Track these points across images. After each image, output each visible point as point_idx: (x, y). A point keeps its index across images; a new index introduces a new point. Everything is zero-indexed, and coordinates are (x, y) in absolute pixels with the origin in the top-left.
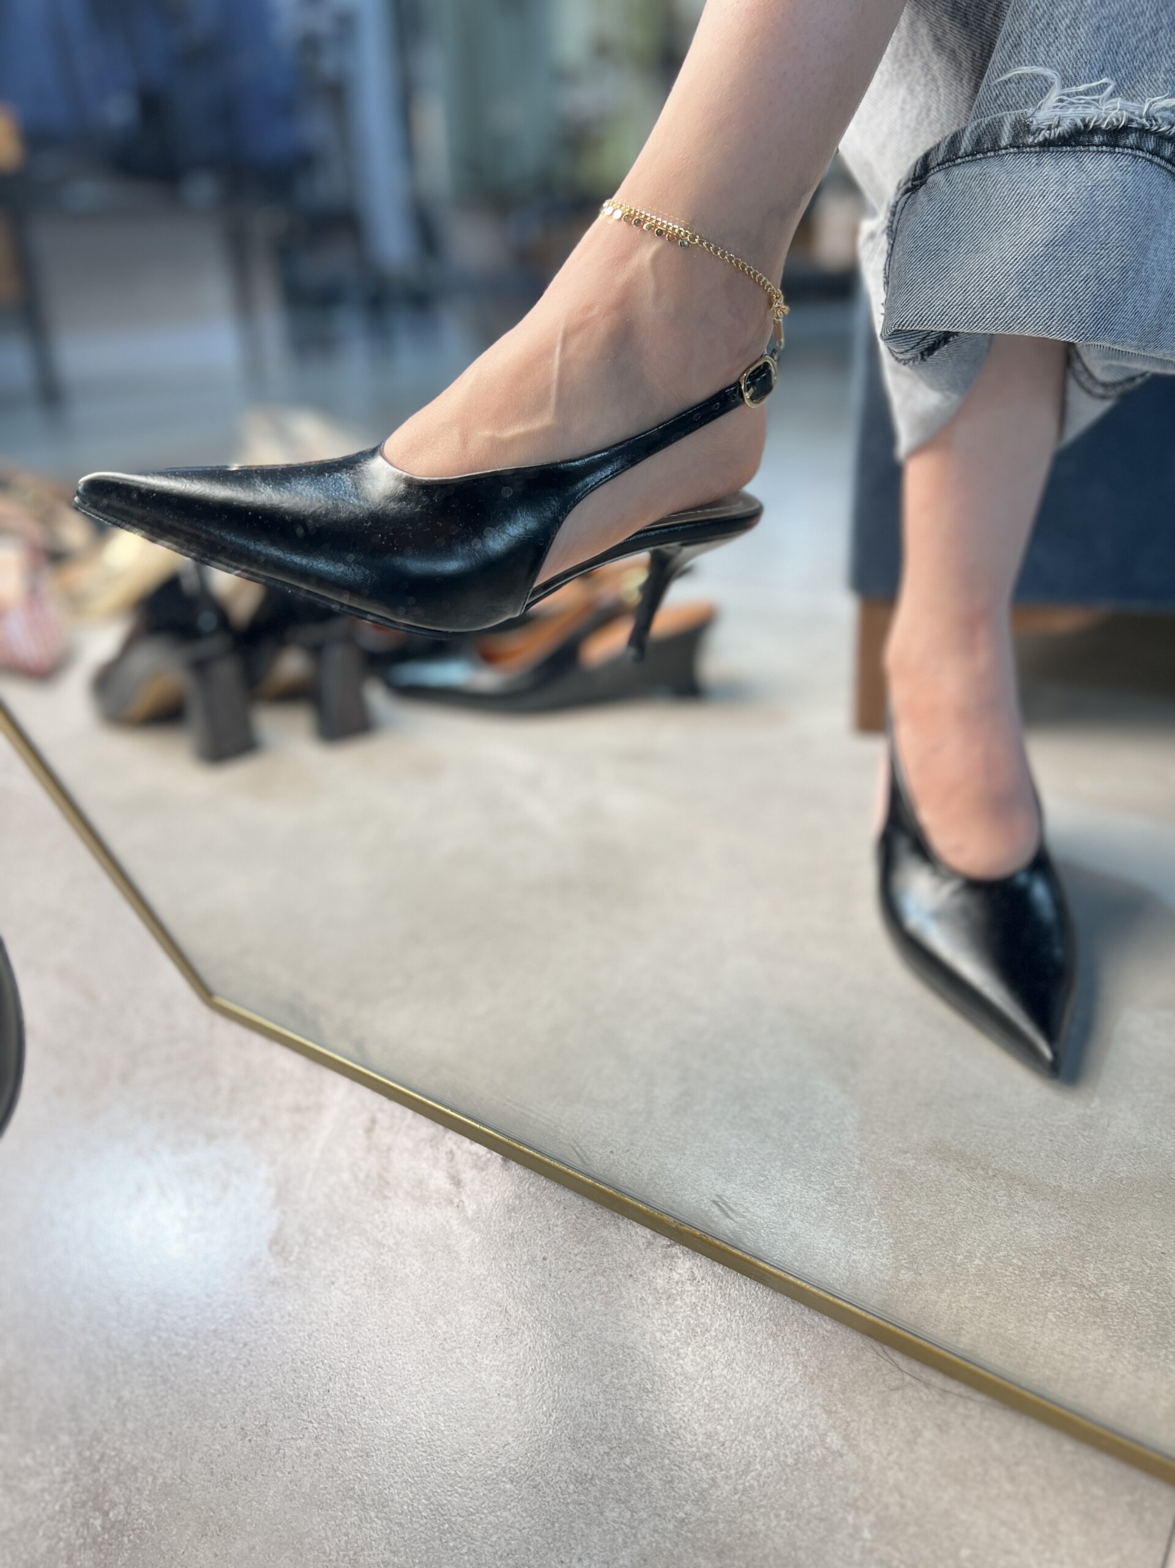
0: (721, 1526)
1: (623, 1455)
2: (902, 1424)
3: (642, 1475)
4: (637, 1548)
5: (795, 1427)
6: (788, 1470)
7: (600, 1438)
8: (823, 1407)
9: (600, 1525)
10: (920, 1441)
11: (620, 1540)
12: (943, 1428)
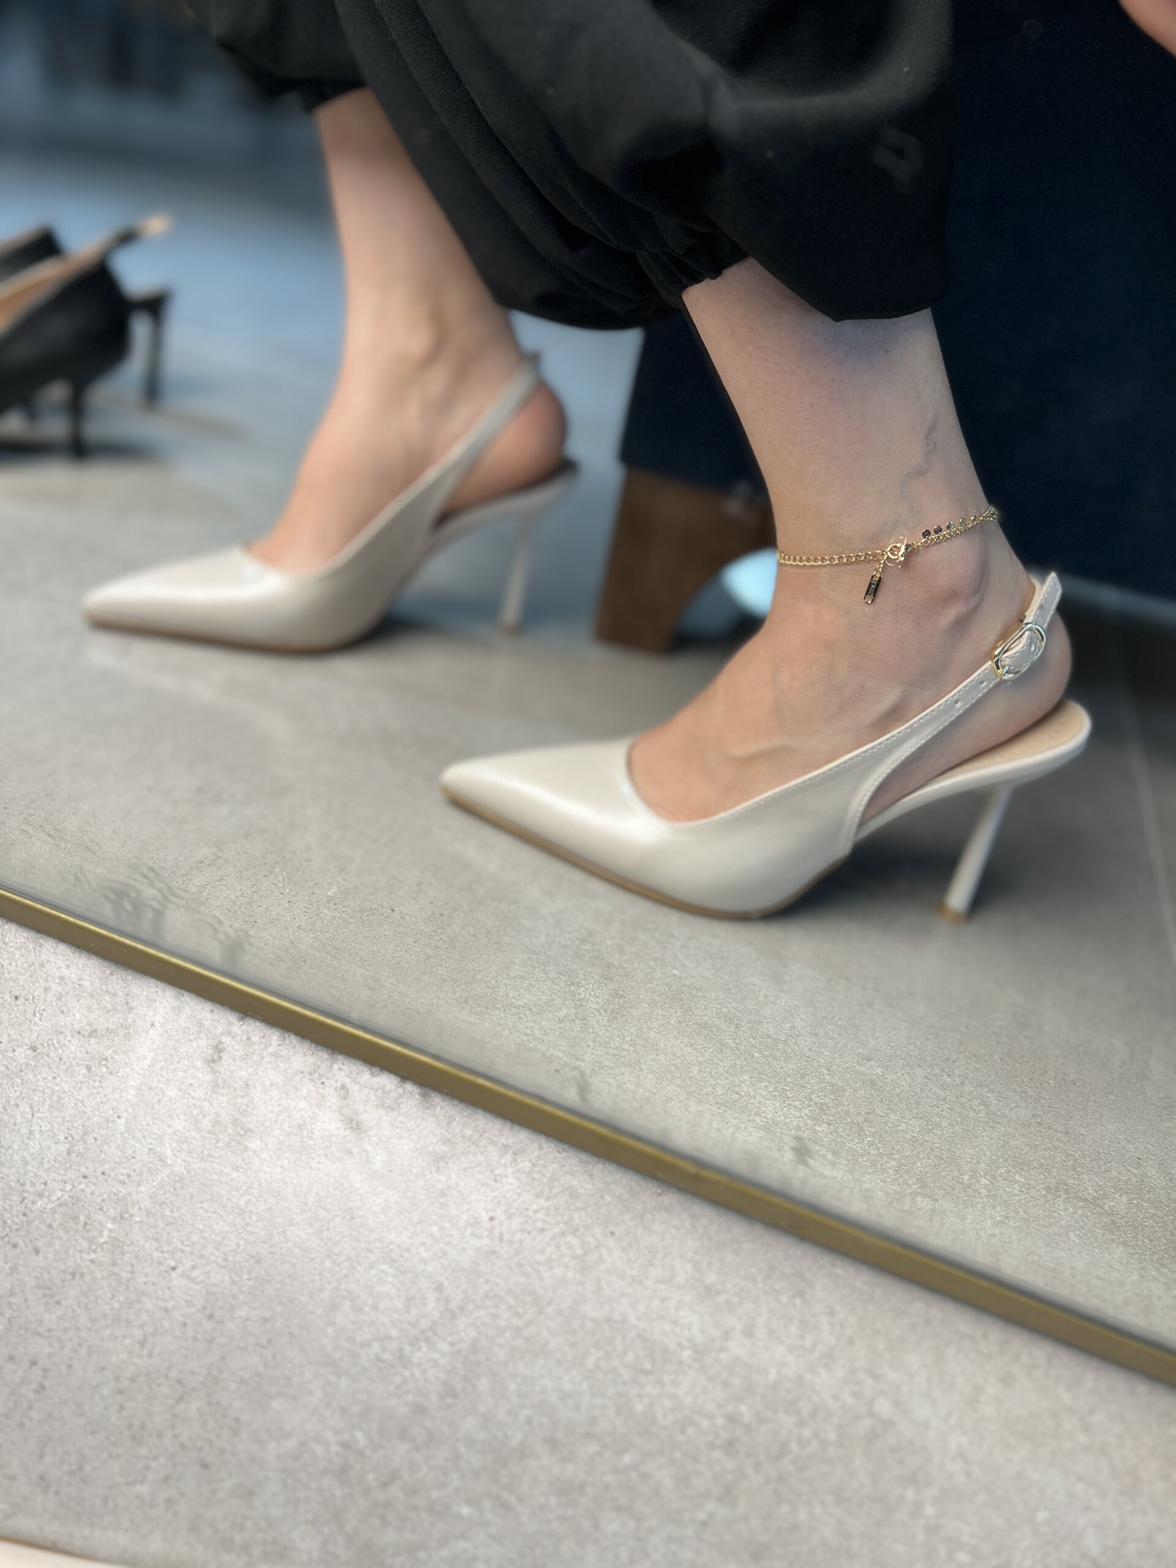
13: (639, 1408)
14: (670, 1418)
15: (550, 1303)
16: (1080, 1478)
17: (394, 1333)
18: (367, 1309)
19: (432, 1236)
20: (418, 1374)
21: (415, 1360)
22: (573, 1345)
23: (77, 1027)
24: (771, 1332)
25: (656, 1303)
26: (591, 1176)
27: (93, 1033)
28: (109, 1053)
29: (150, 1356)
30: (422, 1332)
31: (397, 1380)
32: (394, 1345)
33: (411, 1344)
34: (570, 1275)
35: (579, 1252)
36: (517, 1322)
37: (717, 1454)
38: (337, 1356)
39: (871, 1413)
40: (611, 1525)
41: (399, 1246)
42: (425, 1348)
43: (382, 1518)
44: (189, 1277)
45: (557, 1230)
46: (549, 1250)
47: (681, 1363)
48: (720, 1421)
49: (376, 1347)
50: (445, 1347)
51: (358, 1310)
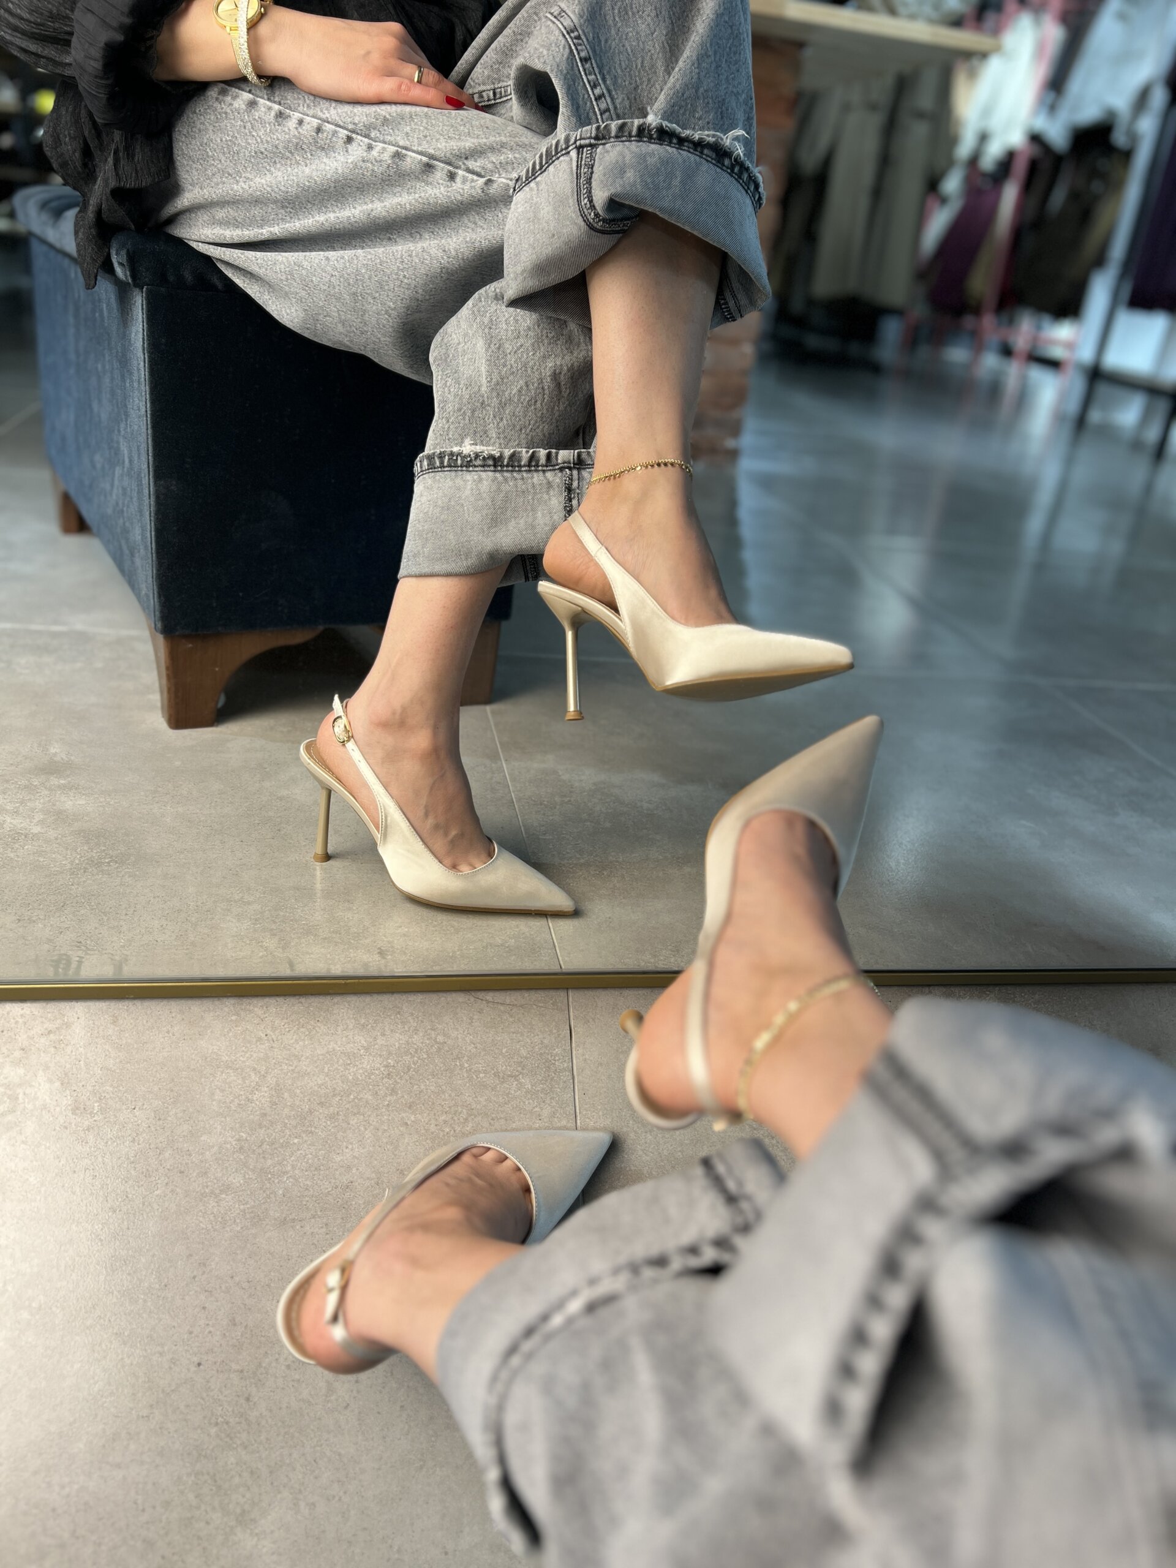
0: (406, 1097)
1: (348, 1096)
2: (465, 1018)
3: (361, 1098)
4: (372, 1127)
5: (422, 1043)
6: (426, 1061)
7: (334, 1095)
8: (431, 1029)
9: (350, 1129)
10: (474, 1021)
11: (362, 1129)
12: (480, 1012)
13: (351, 1078)
14: (364, 1076)
15: (302, 1056)
16: (513, 1033)
17: (242, 1093)
18: (227, 1089)
19: (243, 1051)
20: (258, 1103)
21: (255, 1099)
22: (317, 1067)
23: (40, 1032)
24: (392, 1031)
25: (344, 1039)
26: (301, 1003)
27: (50, 1032)
28: (62, 1037)
29: (139, 1144)
30: (254, 1088)
31: (250, 1109)
32: (243, 1097)
33: (251, 1094)
34: (306, 1043)
35: (307, 1033)
36: (290, 1068)
37: (386, 1080)
38: (221, 1111)
39: (437, 1042)
40: (353, 1121)
41: (231, 1061)
42: (257, 1093)
43: (264, 1157)
44: (142, 1109)
45: (295, 1028)
46: (295, 1037)
47: (361, 1055)
48: (382, 1069)
49: (236, 1101)
50: (266, 1089)
51: (223, 1091)
